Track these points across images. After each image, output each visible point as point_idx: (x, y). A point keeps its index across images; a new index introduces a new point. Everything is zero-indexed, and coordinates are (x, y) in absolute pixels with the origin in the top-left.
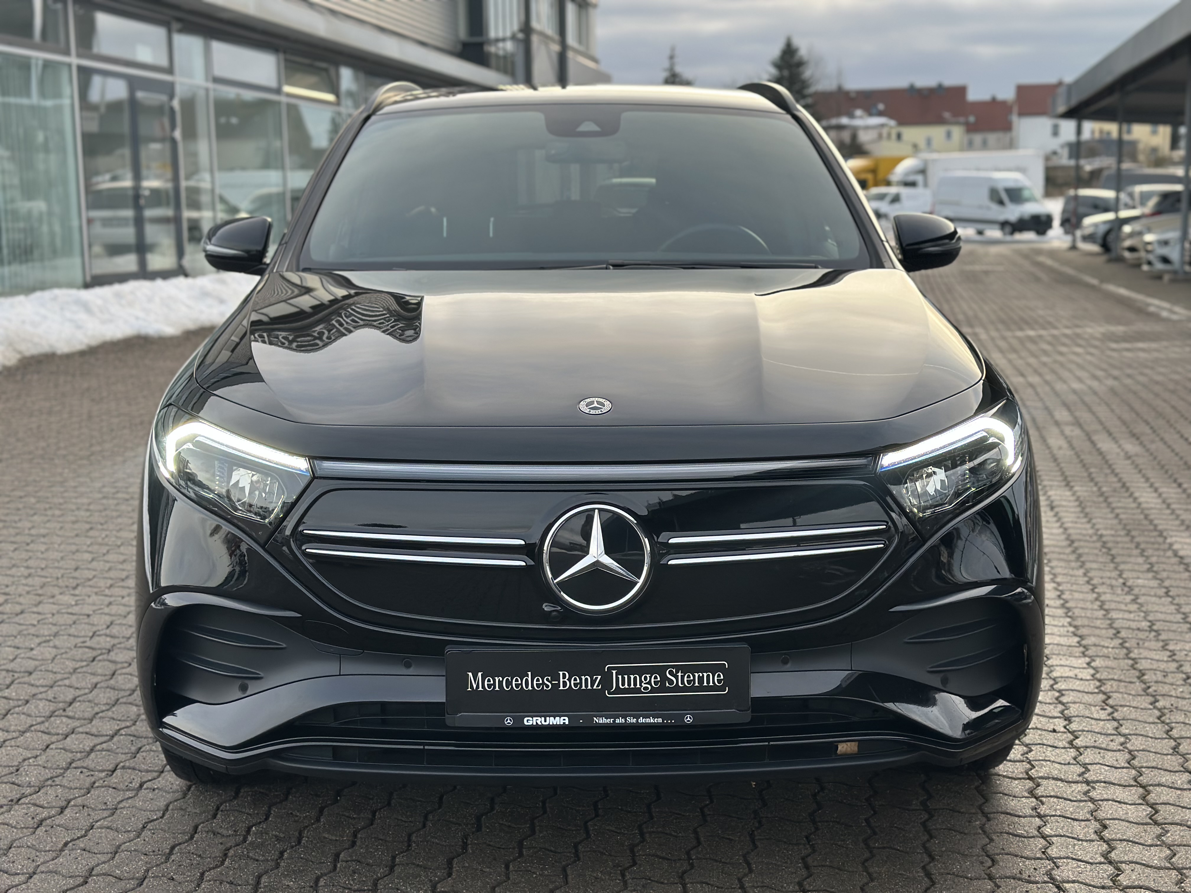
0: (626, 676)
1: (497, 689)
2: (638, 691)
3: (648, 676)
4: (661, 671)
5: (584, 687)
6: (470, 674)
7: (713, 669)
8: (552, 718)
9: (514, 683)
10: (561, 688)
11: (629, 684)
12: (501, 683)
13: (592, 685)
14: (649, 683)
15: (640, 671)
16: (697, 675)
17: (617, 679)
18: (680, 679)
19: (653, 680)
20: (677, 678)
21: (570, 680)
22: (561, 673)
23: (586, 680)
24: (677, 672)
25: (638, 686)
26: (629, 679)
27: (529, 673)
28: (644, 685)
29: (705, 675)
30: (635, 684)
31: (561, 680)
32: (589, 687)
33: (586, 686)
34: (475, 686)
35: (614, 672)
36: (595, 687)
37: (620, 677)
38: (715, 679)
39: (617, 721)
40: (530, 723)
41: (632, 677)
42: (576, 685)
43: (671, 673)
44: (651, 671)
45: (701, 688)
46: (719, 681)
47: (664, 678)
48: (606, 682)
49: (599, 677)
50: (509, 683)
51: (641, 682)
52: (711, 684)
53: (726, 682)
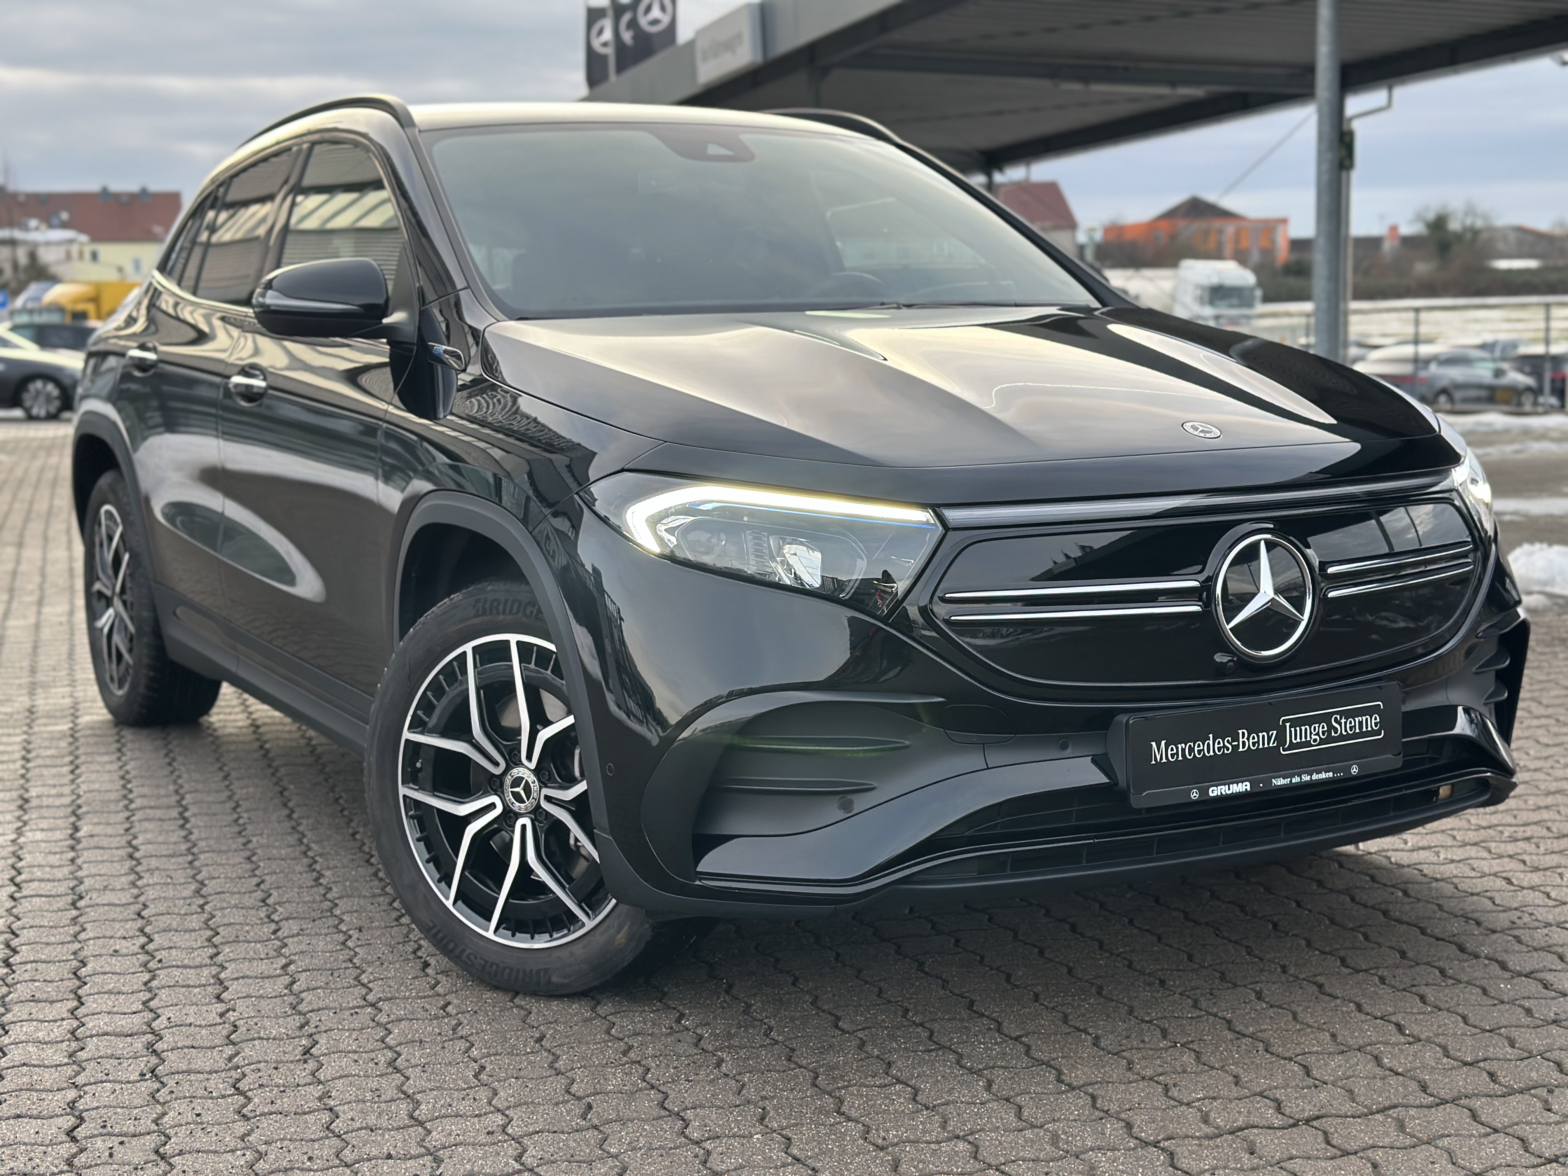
0: (1298, 729)
1: (1180, 758)
2: (1308, 744)
3: (1317, 725)
4: (1326, 718)
5: (1261, 746)
6: (1154, 744)
7: (1369, 711)
8: (1235, 785)
9: (1196, 749)
10: (1241, 749)
11: (1301, 738)
12: (1183, 750)
13: (1268, 744)
14: (1318, 734)
15: (1309, 721)
16: (1357, 719)
17: (1291, 731)
18: (1343, 726)
19: (1321, 730)
20: (1340, 725)
21: (1248, 739)
22: (1240, 732)
23: (1263, 736)
24: (1341, 718)
25: (1308, 739)
26: (1301, 730)
27: (1211, 736)
28: (1314, 737)
29: (1364, 718)
30: (1306, 737)
31: (1241, 740)
32: (1266, 746)
33: (1263, 744)
34: (1158, 758)
35: (1288, 725)
36: (1271, 745)
37: (1293, 729)
38: (1372, 722)
39: (1294, 781)
40: (1215, 794)
41: (1303, 728)
42: (1254, 744)
43: (1336, 720)
44: (1318, 719)
45: (1362, 734)
46: (1376, 725)
47: (1331, 727)
48: (1281, 739)
49: (1275, 732)
50: (1191, 750)
51: (1311, 733)
52: (1369, 729)
53: (1382, 724)
